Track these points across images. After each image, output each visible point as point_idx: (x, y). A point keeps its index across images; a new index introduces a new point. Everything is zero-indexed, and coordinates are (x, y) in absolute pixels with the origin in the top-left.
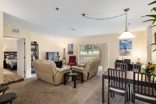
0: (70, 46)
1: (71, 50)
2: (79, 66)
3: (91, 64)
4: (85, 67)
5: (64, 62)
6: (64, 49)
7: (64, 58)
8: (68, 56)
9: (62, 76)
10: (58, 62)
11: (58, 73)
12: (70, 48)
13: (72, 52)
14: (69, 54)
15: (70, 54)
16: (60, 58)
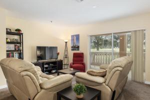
0: (75, 38)
1: (76, 44)
2: (92, 73)
3: (121, 71)
4: (103, 76)
5: (65, 62)
6: (66, 42)
7: (66, 57)
8: (71, 54)
9: (53, 95)
10: (56, 62)
11: (43, 91)
12: (75, 41)
13: (78, 47)
14: (72, 50)
15: (75, 50)
16: (59, 56)
